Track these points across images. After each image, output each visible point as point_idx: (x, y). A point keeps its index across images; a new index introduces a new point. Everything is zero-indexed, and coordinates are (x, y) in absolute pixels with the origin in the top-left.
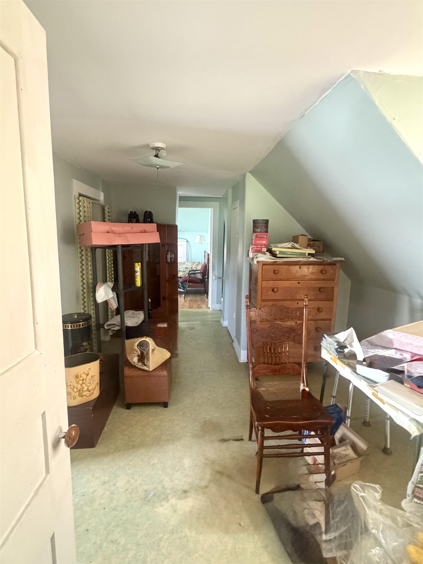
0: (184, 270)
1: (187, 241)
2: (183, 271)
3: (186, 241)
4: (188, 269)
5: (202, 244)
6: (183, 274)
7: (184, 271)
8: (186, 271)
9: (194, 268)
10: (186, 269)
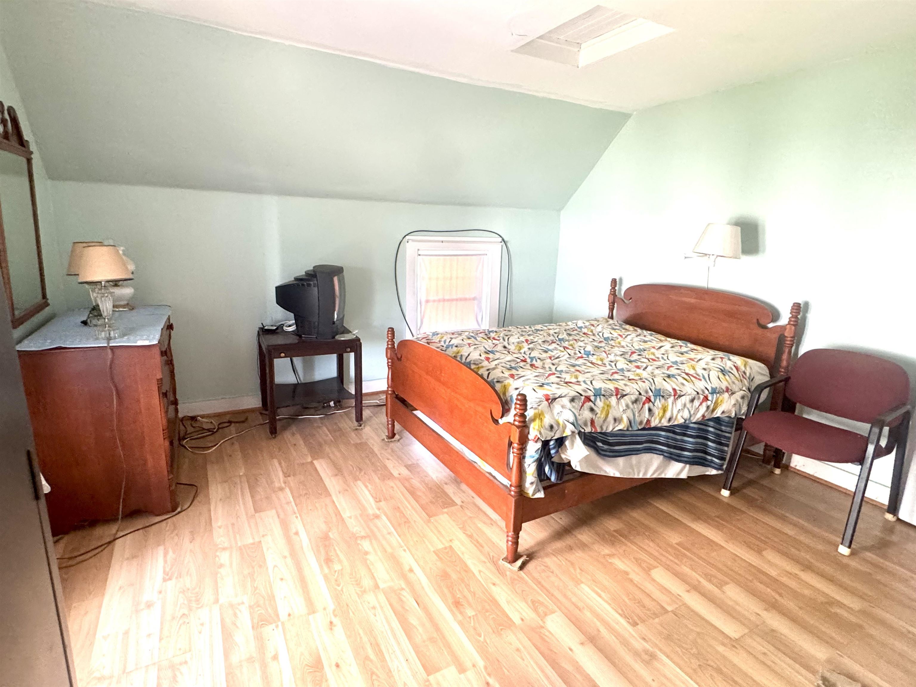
1: (503, 241)
2: (724, 387)
7: (727, 389)
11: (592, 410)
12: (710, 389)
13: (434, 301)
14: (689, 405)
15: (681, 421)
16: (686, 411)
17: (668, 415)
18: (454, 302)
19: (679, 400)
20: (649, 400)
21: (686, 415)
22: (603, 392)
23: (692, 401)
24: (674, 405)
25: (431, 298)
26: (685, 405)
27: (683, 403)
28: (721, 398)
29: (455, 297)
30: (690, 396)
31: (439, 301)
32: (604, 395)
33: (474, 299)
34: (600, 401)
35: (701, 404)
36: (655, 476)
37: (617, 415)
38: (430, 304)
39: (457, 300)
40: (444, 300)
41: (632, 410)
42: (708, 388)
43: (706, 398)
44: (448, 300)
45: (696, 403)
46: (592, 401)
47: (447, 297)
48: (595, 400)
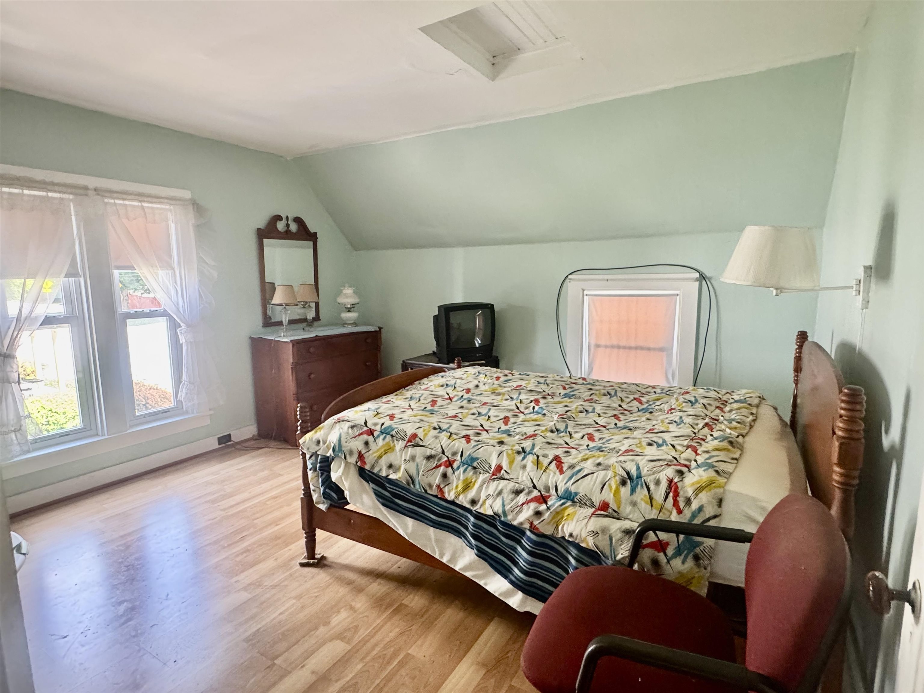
0: (608, 496)
1: (703, 277)
2: (597, 500)
3: (697, 275)
4: (641, 494)
5: (780, 290)
6: (595, 534)
7: (605, 506)
8: (626, 510)
9: (698, 491)
10: (625, 491)
11: (367, 443)
12: (561, 490)
13: (606, 347)
14: (507, 496)
15: (490, 512)
16: (499, 501)
17: (471, 494)
18: (633, 352)
19: (496, 482)
20: (449, 464)
21: (498, 507)
22: (393, 433)
23: (518, 492)
24: (485, 486)
25: (603, 343)
26: (500, 493)
27: (499, 488)
28: (570, 510)
29: (633, 344)
30: (517, 485)
31: (613, 347)
32: (392, 436)
33: (661, 350)
34: (384, 439)
35: (528, 502)
36: (468, 574)
37: (396, 463)
38: (601, 350)
39: (636, 348)
40: (619, 347)
41: (418, 466)
42: (559, 488)
43: (543, 499)
44: (624, 348)
45: (522, 498)
46: (373, 436)
47: (622, 344)
48: (378, 436)
